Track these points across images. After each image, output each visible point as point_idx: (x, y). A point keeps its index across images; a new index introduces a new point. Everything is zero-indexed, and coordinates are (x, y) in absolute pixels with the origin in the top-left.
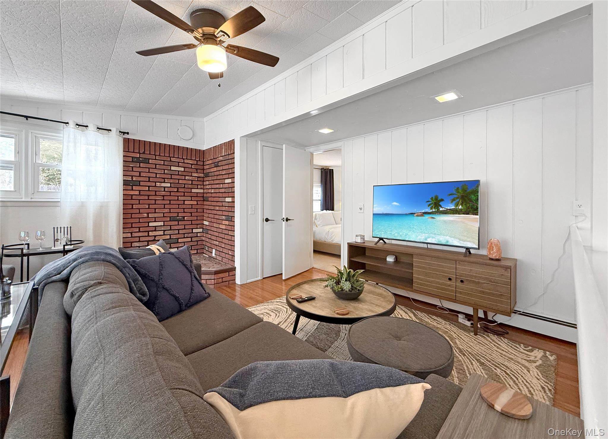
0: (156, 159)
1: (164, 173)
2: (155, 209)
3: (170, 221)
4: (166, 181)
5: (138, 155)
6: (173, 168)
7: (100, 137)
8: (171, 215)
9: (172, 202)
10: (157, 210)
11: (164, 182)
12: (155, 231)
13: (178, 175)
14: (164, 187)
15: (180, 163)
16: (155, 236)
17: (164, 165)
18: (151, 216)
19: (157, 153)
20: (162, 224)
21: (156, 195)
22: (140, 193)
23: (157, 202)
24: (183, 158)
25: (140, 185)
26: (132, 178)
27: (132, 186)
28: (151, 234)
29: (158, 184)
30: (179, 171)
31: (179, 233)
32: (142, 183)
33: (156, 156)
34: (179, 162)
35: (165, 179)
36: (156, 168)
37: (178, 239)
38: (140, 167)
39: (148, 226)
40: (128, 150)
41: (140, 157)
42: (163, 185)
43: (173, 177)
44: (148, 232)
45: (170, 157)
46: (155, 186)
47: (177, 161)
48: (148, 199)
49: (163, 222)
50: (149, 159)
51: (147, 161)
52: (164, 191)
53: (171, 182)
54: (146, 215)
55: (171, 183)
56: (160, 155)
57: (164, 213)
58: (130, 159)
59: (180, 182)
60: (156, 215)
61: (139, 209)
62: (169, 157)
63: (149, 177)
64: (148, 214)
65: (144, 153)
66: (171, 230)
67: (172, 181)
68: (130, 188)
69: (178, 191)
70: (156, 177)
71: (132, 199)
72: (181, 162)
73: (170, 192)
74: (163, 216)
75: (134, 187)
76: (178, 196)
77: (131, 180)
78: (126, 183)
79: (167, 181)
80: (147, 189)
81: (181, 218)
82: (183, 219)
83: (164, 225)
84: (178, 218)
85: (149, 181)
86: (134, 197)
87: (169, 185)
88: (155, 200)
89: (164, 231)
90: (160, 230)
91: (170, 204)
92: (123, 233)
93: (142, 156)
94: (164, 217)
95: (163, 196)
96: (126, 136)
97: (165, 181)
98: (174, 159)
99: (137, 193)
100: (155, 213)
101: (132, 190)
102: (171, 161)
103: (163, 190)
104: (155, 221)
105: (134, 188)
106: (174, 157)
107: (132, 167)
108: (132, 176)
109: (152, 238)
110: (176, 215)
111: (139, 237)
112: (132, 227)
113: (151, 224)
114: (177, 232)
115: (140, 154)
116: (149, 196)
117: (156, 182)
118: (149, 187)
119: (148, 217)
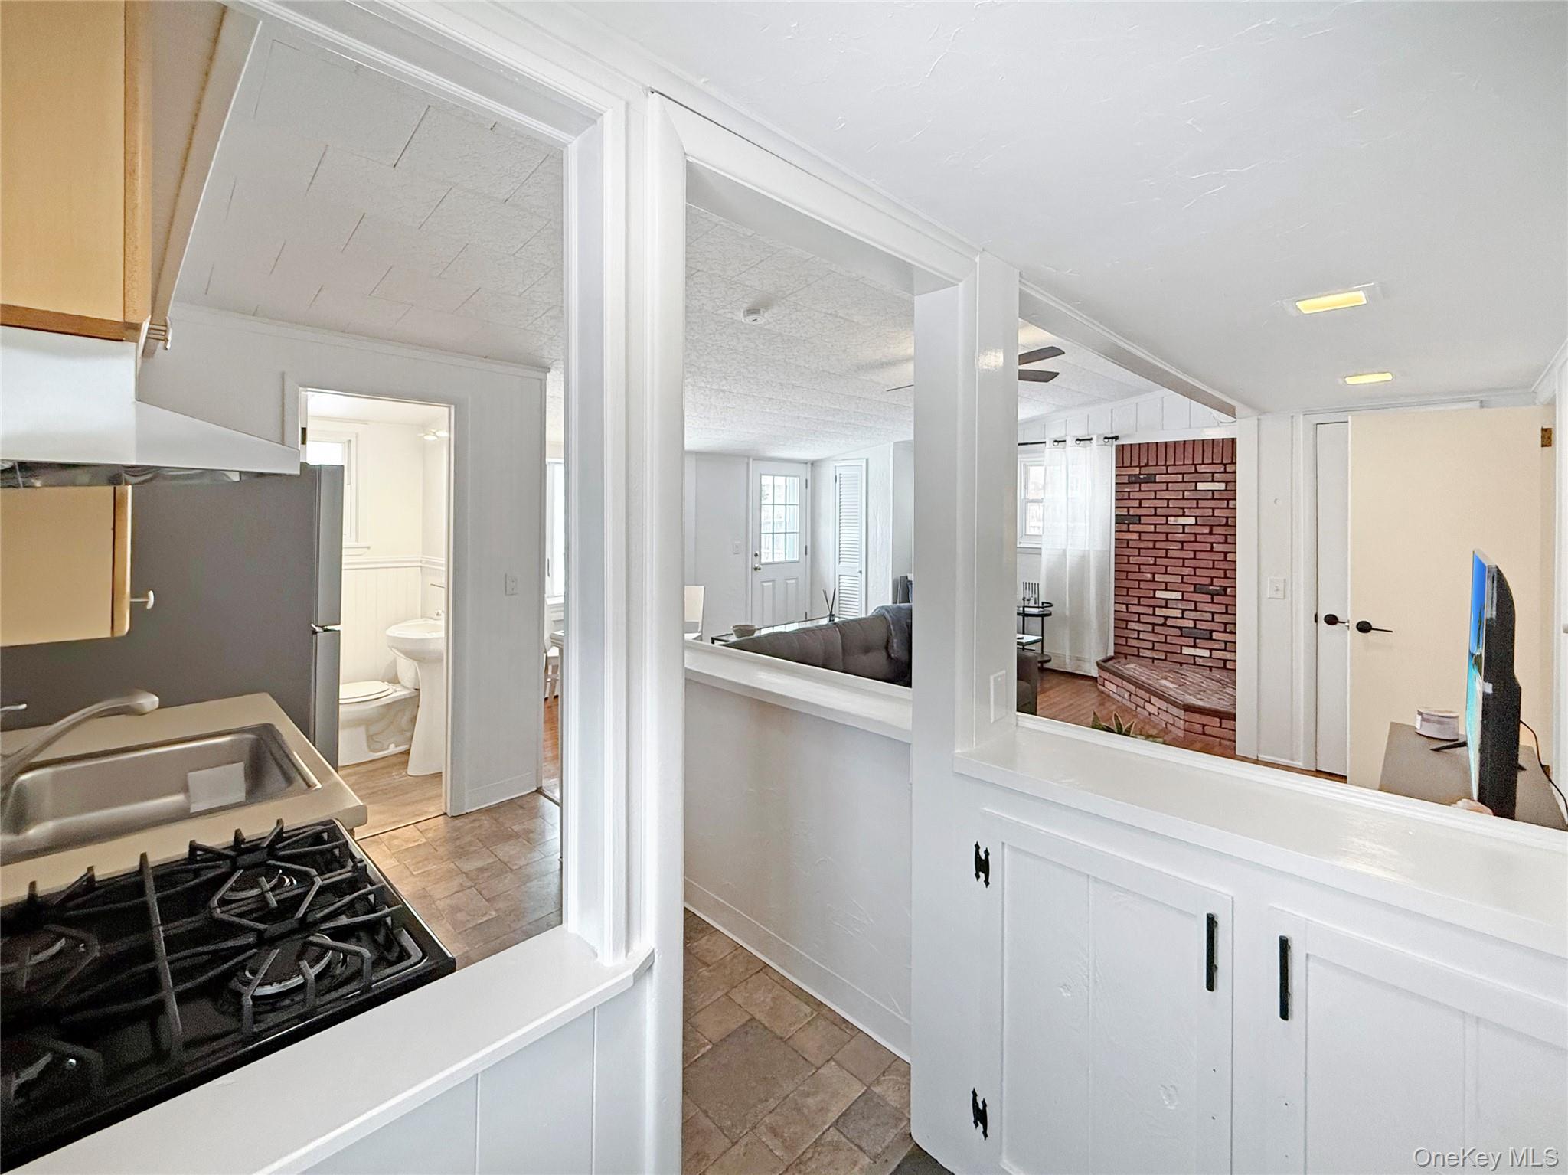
0: (1167, 473)
1: (1183, 499)
2: (1166, 567)
3: (1194, 592)
4: (1187, 514)
5: (1137, 471)
6: (1201, 486)
7: (1082, 450)
8: (1198, 580)
9: (1199, 555)
10: (1169, 568)
11: (1184, 515)
12: (1166, 607)
13: (1213, 499)
14: (1184, 526)
15: (1216, 475)
16: (1166, 618)
17: (1183, 482)
18: (1159, 578)
19: (1170, 462)
20: (1179, 596)
21: (1167, 540)
22: (1140, 536)
23: (1171, 554)
24: (1225, 462)
25: (1140, 524)
26: (1128, 511)
27: (1128, 525)
28: (1158, 611)
29: (1171, 520)
30: (1213, 491)
31: (1213, 621)
32: (1143, 519)
33: (1167, 466)
34: (1213, 473)
35: (1186, 510)
36: (1167, 490)
37: (1212, 631)
38: (1140, 491)
39: (1154, 597)
40: (1123, 463)
41: (1140, 474)
42: (1182, 520)
43: (1202, 503)
44: (1154, 607)
45: (1196, 465)
46: (1167, 524)
47: (1208, 471)
48: (1154, 548)
49: (1181, 593)
50: (1155, 475)
51: (1151, 479)
52: (1184, 532)
53: (1197, 514)
54: (1149, 576)
55: (1196, 517)
56: (1175, 465)
57: (1182, 576)
58: (1125, 479)
59: (1217, 513)
60: (1167, 578)
61: (1139, 565)
62: (1193, 464)
63: (1156, 508)
64: (1153, 574)
65: (1147, 465)
66: (1196, 610)
67: (1198, 512)
68: (1124, 528)
69: (1211, 533)
70: (1168, 507)
71: (1128, 547)
72: (1218, 471)
73: (1195, 534)
74: (1180, 581)
75: (1131, 526)
76: (1212, 544)
77: (1126, 514)
78: (1119, 520)
79: (1189, 512)
80: (1153, 530)
81: (1218, 588)
82: (1223, 593)
83: (1183, 599)
84: (1211, 588)
85: (1155, 515)
86: (1131, 544)
87: (1192, 521)
88: (1167, 550)
89: (1183, 611)
90: (1175, 607)
91: (1195, 558)
92: (1115, 603)
93: (1144, 470)
94: (1182, 582)
95: (1182, 543)
96: (1120, 442)
97: (1184, 512)
98: (1205, 468)
99: (1135, 536)
100: (1166, 573)
101: (1129, 531)
102: (1196, 472)
103: (1181, 531)
104: (1166, 590)
105: (1132, 528)
106: (1203, 464)
107: (1129, 492)
108: (1128, 508)
109: (1161, 621)
110: (1207, 581)
111: (1139, 614)
112: (1128, 595)
113: (1159, 594)
114: (1209, 617)
115: (1140, 467)
116: (1155, 541)
117: (1167, 516)
118: (1155, 525)
119: (1154, 580)
